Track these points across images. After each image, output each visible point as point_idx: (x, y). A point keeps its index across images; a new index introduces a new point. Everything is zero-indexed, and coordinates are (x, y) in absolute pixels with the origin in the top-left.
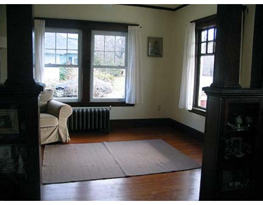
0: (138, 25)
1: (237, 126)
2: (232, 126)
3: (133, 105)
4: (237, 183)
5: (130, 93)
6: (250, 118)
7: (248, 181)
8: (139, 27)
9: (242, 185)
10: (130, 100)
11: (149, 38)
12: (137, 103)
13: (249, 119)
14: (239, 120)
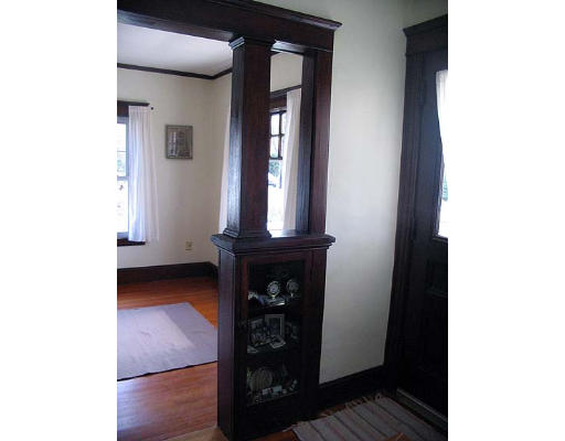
0: (146, 105)
1: (271, 298)
2: (261, 298)
3: (142, 243)
4: (277, 389)
5: (137, 223)
6: (294, 283)
7: (295, 382)
8: (149, 107)
9: (285, 392)
10: (136, 234)
11: (167, 127)
12: (150, 240)
13: (292, 285)
14: (274, 288)
